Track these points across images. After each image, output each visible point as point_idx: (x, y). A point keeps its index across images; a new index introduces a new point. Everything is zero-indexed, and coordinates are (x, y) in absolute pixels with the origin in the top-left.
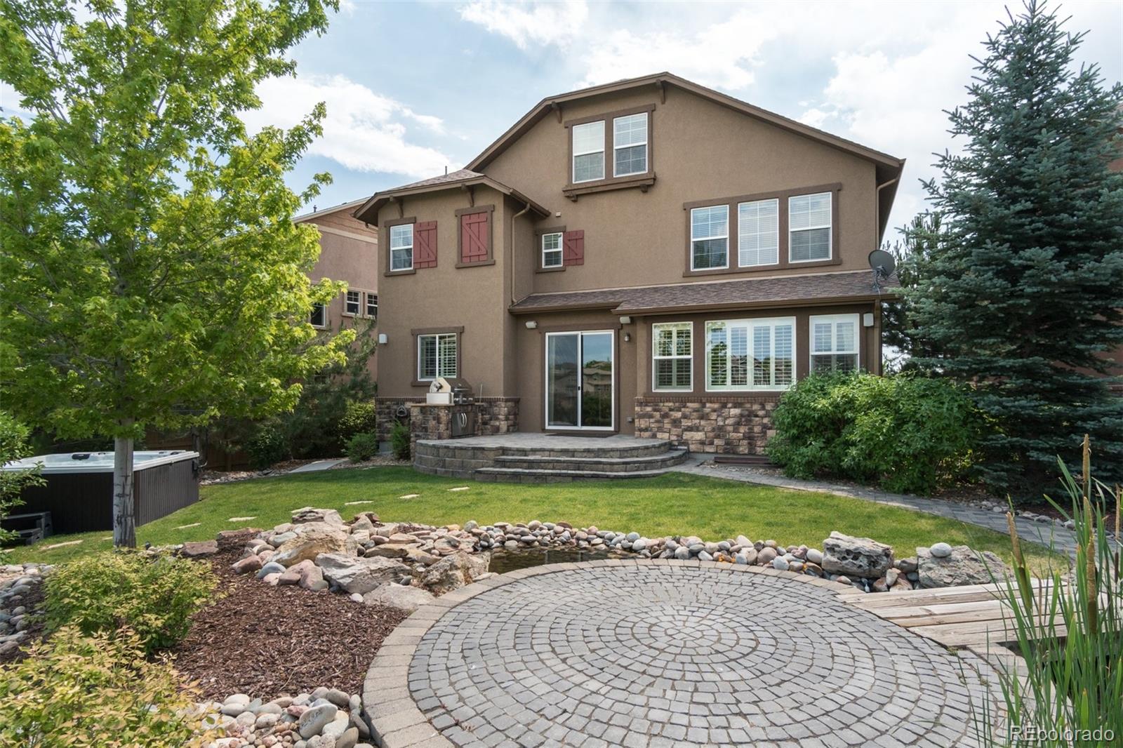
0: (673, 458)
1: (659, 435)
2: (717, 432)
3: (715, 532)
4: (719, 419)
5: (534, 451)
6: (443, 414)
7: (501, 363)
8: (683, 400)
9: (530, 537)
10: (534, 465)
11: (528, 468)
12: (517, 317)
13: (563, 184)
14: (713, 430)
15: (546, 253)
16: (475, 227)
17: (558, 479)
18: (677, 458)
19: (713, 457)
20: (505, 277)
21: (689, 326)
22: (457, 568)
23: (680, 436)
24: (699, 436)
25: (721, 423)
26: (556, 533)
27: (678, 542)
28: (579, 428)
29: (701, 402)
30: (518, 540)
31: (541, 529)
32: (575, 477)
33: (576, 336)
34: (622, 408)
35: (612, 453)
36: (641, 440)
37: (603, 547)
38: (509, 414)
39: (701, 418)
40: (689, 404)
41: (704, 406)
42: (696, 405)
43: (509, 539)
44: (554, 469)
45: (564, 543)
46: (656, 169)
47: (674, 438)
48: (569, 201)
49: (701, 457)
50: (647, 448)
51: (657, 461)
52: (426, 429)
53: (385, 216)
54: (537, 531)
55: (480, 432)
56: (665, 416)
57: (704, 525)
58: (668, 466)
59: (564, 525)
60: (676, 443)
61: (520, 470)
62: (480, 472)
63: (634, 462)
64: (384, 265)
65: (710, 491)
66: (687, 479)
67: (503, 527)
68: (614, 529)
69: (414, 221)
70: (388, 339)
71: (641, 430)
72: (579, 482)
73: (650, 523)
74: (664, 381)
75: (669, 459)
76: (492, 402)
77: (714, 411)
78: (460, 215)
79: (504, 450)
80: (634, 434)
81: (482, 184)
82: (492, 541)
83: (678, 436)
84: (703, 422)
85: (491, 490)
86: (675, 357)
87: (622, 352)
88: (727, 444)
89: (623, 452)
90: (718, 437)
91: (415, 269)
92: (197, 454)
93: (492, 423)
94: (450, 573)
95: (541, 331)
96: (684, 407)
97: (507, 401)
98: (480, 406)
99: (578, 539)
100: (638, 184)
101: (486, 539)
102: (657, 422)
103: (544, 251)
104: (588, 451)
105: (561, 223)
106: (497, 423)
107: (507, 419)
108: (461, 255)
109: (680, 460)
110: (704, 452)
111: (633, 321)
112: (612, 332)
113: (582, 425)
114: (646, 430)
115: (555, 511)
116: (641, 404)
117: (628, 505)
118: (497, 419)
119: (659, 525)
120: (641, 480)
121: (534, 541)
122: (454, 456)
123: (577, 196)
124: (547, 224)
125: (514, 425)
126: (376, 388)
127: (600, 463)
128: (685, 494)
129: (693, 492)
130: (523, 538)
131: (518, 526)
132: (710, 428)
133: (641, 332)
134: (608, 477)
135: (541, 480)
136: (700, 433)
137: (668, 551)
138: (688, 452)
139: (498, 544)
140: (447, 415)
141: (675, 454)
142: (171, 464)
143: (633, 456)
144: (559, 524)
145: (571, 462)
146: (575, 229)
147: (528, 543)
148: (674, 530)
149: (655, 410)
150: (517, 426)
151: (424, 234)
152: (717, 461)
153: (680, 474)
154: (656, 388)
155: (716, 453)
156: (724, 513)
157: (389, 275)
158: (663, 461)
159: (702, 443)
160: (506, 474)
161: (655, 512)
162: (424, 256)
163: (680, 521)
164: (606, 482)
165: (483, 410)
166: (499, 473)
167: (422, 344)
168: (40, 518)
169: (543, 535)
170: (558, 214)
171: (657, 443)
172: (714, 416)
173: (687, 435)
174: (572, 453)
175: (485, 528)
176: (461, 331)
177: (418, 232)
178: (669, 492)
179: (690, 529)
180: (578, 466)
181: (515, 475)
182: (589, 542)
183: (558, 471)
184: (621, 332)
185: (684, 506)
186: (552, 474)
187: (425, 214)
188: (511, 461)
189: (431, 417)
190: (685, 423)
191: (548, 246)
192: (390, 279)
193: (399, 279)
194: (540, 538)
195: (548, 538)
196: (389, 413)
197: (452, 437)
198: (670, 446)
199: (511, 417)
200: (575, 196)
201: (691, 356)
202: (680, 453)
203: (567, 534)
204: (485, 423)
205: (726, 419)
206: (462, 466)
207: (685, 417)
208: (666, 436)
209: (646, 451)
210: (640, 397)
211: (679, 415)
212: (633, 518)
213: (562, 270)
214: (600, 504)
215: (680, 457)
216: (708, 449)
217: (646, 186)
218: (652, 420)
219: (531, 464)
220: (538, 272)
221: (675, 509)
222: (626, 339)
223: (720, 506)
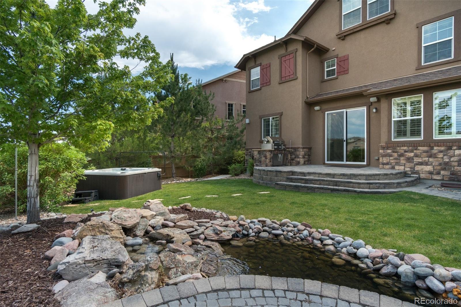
0: (406, 182)
1: (397, 167)
2: (443, 166)
3: (446, 252)
4: (445, 157)
5: (309, 174)
6: (268, 155)
7: (301, 129)
8: (415, 145)
9: (279, 232)
10: (309, 182)
11: (305, 183)
12: (309, 105)
13: (337, 31)
14: (440, 164)
15: (327, 71)
16: (287, 62)
17: (322, 191)
18: (410, 182)
19: (440, 182)
20: (303, 84)
21: (421, 97)
22: (152, 270)
23: (413, 168)
24: (429, 168)
25: (447, 160)
26: (299, 230)
27: (402, 259)
28: (345, 162)
29: (430, 146)
30: (270, 233)
31: (288, 226)
32: (333, 190)
33: (343, 112)
34: (371, 150)
35: (360, 177)
36: (383, 170)
37: (332, 248)
38: (305, 155)
39: (430, 156)
40: (419, 148)
41: (432, 148)
42: (425, 148)
43: (264, 231)
44: (320, 184)
45: (302, 240)
46: (397, 8)
47: (407, 169)
48: (340, 40)
49: (431, 183)
50: (386, 175)
51: (394, 183)
52: (260, 162)
53: (248, 66)
54: (285, 228)
55: (289, 164)
56: (402, 155)
57: (433, 242)
58: (402, 187)
59: (306, 225)
60: (410, 173)
61: (299, 184)
62: (277, 184)
63: (376, 183)
64: (248, 88)
65: (438, 208)
66: (417, 197)
67: (264, 222)
68: (344, 233)
69: (260, 65)
70: (250, 121)
71: (384, 164)
72: (335, 194)
73: (377, 232)
74: (401, 133)
75: (403, 183)
76: (296, 149)
77: (441, 152)
78: (281, 57)
79: (293, 173)
80: (378, 167)
81: (291, 39)
82: (251, 231)
83: (411, 168)
84: (431, 160)
85: (279, 194)
86: (408, 118)
87: (371, 119)
88: (451, 174)
89: (368, 177)
90: (444, 169)
91: (261, 87)
92: (160, 170)
93: (296, 159)
94: (143, 273)
95: (323, 111)
96: (416, 150)
97: (303, 148)
98: (289, 151)
99: (313, 238)
100: (383, 20)
101: (247, 229)
102: (395, 159)
103: (326, 70)
104: (344, 175)
105: (335, 53)
106: (299, 160)
107: (304, 157)
108: (281, 77)
109: (413, 184)
110: (432, 179)
111: (379, 100)
112: (365, 108)
113: (347, 161)
114: (387, 164)
115: (307, 213)
116: (383, 148)
117: (363, 214)
118: (299, 157)
119: (385, 235)
120: (380, 195)
121: (280, 235)
122: (267, 175)
123: (345, 36)
124: (328, 55)
125: (308, 161)
126: (245, 144)
127: (351, 182)
128: (415, 208)
129: (421, 207)
130: (273, 232)
131: (273, 222)
132: (437, 163)
133: (384, 104)
134: (355, 191)
135: (312, 190)
136: (429, 167)
137: (390, 266)
138: (419, 179)
139: (254, 234)
140: (270, 155)
141: (408, 179)
142: (145, 173)
143: (375, 180)
144: (302, 224)
145: (331, 181)
146: (343, 55)
147: (277, 236)
148: (400, 243)
149: (394, 152)
150: (309, 161)
151: (265, 70)
152: (443, 186)
153: (412, 193)
154: (395, 138)
155: (443, 180)
156: (455, 231)
157: (250, 92)
158: (398, 183)
159: (431, 173)
160: (291, 186)
161: (384, 222)
162: (265, 80)
163: (407, 234)
164: (353, 195)
165: (291, 153)
166: (287, 185)
167: (264, 122)
168: (92, 192)
169: (288, 231)
170: (334, 49)
171: (394, 172)
172: (441, 155)
173: (418, 168)
174: (333, 176)
175: (249, 221)
176: (281, 114)
177: (262, 70)
178: (400, 206)
179: (417, 245)
180: (336, 183)
181: (296, 187)
182: (322, 242)
183: (322, 186)
184: (371, 107)
185: (413, 219)
186: (318, 188)
187: (264, 60)
188: (296, 179)
189: (263, 156)
190: (416, 160)
191: (328, 67)
192: (251, 93)
193: (255, 93)
194: (285, 233)
195: (291, 234)
196: (250, 155)
197: (273, 166)
198: (405, 174)
199: (306, 157)
200: (343, 37)
201: (422, 117)
202: (412, 179)
203: (306, 233)
204: (293, 160)
205: (451, 157)
206: (271, 180)
207: (416, 156)
208: (402, 168)
209: (385, 177)
210: (383, 144)
211: (412, 154)
212: (365, 226)
213: (336, 78)
214: (342, 210)
215: (412, 181)
216: (435, 177)
217: (388, 20)
218: (391, 158)
219: (307, 181)
220: (323, 81)
221: (405, 222)
222: (374, 110)
223: (449, 222)
